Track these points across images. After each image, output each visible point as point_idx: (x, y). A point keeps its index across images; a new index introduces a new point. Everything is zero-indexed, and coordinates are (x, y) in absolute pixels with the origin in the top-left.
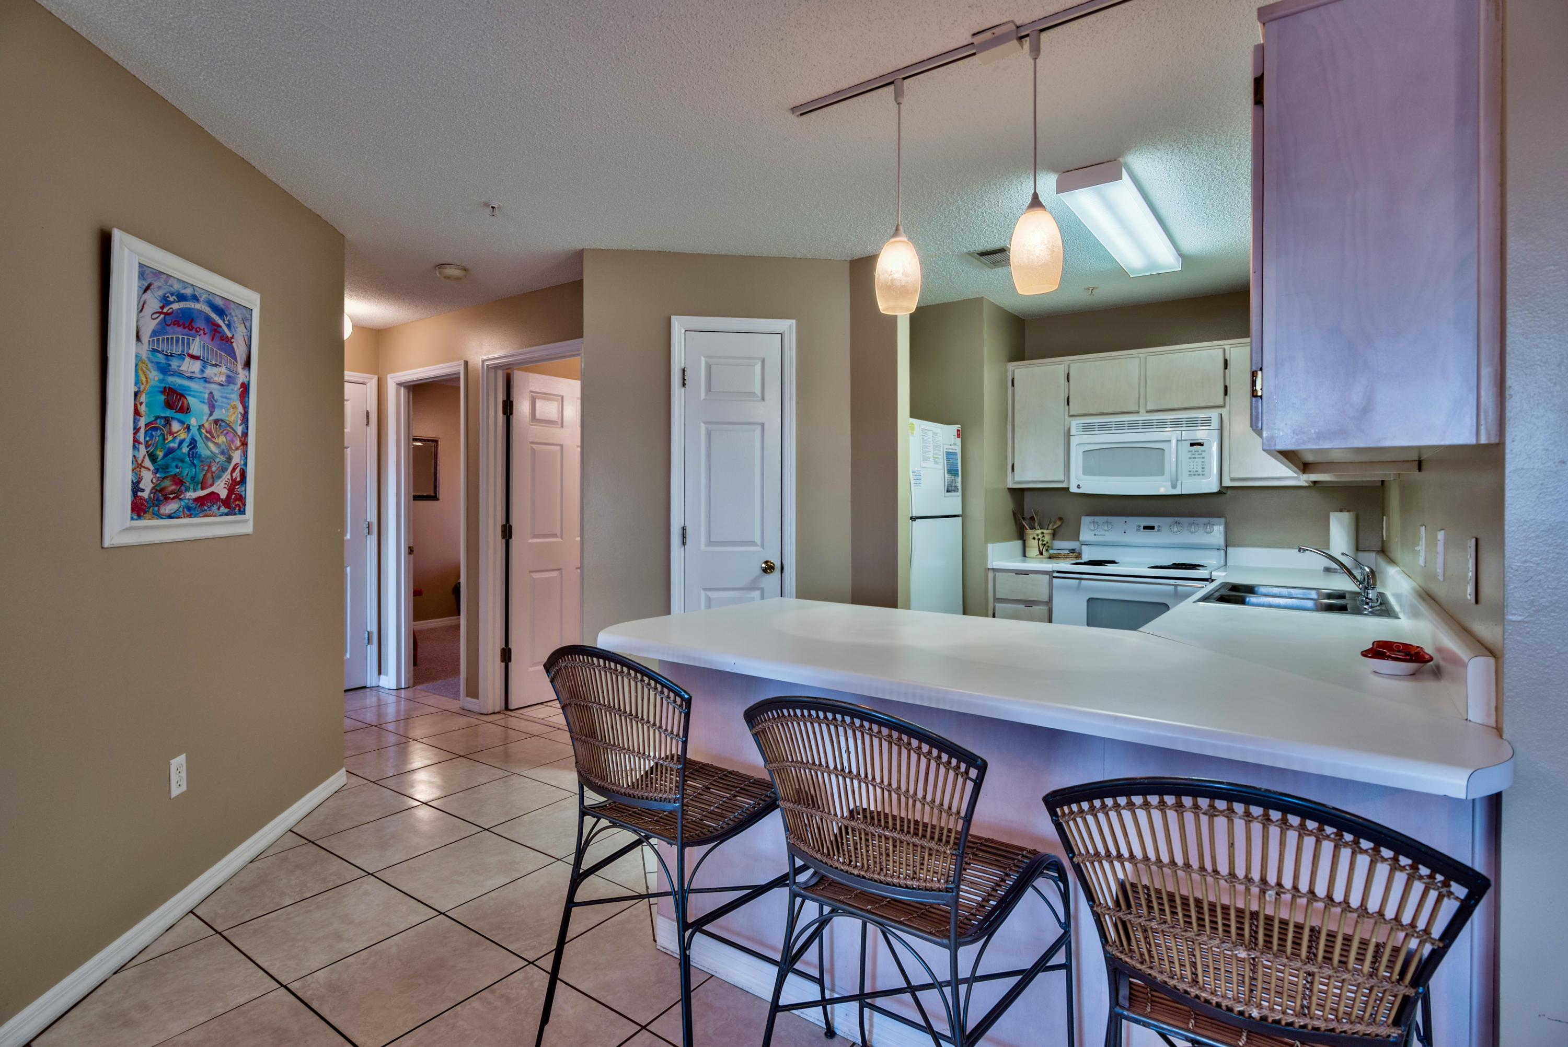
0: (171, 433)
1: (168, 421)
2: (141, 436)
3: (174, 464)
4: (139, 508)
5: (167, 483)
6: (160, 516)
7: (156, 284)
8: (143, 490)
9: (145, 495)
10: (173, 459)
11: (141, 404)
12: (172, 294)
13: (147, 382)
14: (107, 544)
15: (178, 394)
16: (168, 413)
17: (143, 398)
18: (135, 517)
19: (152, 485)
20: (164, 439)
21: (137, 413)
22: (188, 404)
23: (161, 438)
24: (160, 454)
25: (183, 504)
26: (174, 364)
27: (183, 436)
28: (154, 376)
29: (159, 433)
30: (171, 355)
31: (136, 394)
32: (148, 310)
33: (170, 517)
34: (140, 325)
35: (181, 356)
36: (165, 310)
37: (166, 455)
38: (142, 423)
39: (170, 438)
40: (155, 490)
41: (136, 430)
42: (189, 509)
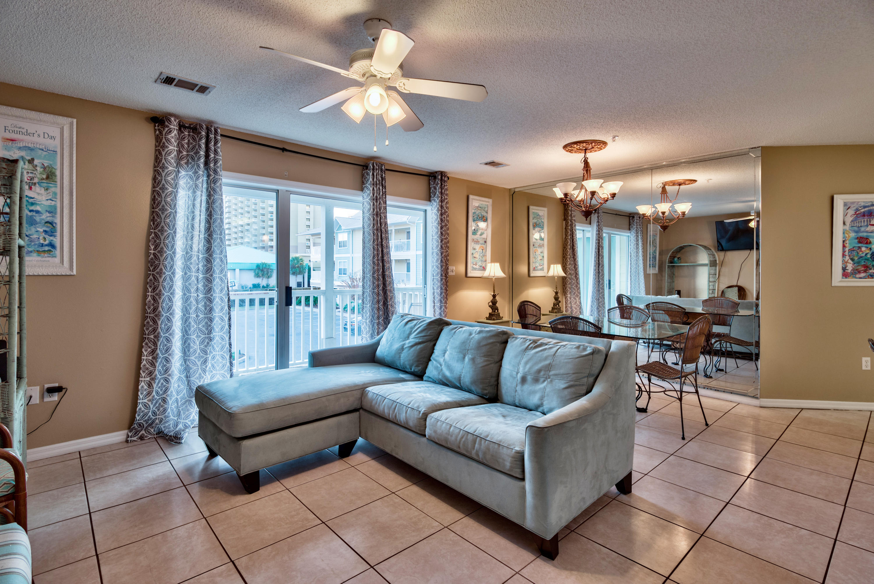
0: (861, 251)
1: (860, 248)
2: (847, 253)
3: (863, 261)
4: (845, 275)
5: (859, 267)
6: (856, 278)
7: (852, 206)
8: (848, 270)
9: (849, 271)
10: (863, 260)
11: (846, 244)
12: (860, 207)
13: (849, 237)
14: (833, 285)
15: (864, 238)
16: (860, 245)
17: (847, 242)
18: (844, 278)
19: (852, 268)
20: (858, 253)
21: (844, 246)
22: (870, 241)
23: (856, 253)
24: (856, 258)
25: (868, 274)
26: (863, 229)
27: (867, 252)
28: (853, 235)
29: (855, 252)
30: (861, 226)
31: (844, 241)
32: (849, 215)
33: (860, 278)
34: (845, 220)
35: (867, 226)
36: (857, 213)
37: (859, 259)
38: (847, 249)
39: (861, 253)
40: (853, 270)
41: (844, 252)
42: (871, 276)
